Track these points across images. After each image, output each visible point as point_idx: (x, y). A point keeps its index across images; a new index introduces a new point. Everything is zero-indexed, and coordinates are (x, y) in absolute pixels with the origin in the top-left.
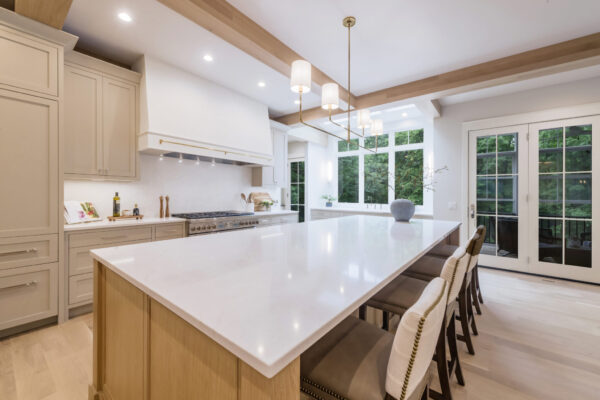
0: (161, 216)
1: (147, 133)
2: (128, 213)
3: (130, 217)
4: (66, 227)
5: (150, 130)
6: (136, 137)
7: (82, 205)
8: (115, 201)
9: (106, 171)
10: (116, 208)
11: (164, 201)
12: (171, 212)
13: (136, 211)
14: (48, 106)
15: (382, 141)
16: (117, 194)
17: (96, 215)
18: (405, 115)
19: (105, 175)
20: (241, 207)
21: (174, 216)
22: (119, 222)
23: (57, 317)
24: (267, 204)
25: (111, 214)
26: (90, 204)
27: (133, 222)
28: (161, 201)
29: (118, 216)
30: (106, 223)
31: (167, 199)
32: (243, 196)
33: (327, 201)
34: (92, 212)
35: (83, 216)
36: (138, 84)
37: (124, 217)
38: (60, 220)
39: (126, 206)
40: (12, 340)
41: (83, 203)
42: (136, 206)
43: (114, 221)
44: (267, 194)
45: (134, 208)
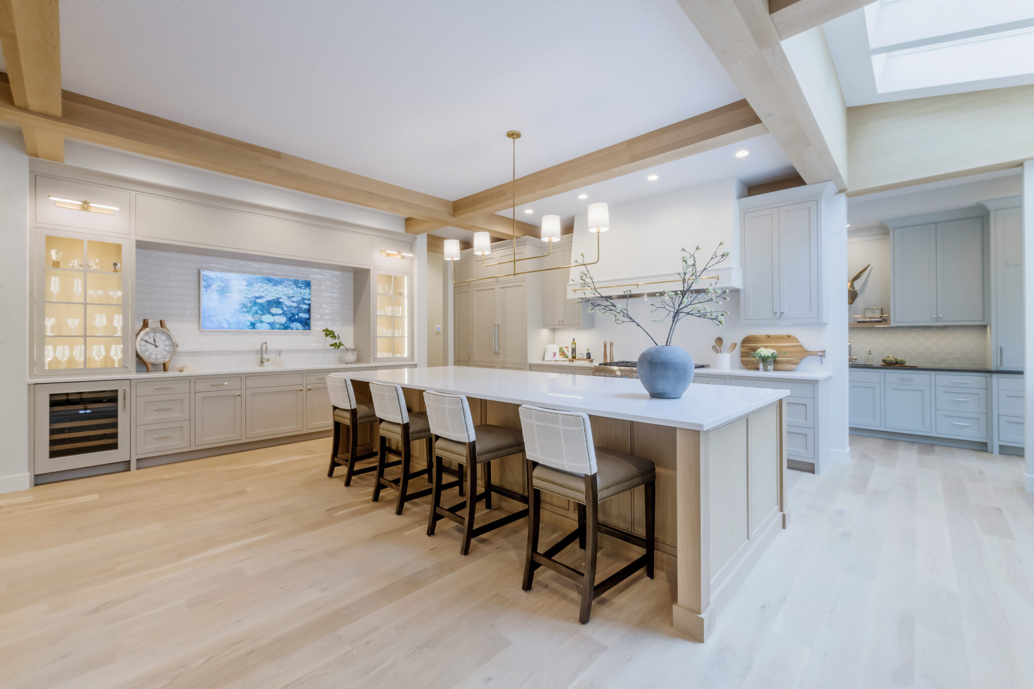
2: (582, 357)
3: (584, 360)
7: (560, 348)
8: (572, 345)
9: (562, 321)
10: (574, 350)
11: (608, 346)
13: (589, 356)
16: (574, 340)
17: (566, 356)
22: (576, 363)
24: (762, 358)
25: (571, 356)
27: (586, 363)
28: (605, 346)
29: (576, 358)
30: (568, 363)
31: (611, 344)
32: (719, 340)
34: (564, 354)
35: (555, 356)
37: (580, 359)
39: (581, 351)
42: (588, 350)
43: (572, 361)
44: (789, 336)
45: (587, 352)
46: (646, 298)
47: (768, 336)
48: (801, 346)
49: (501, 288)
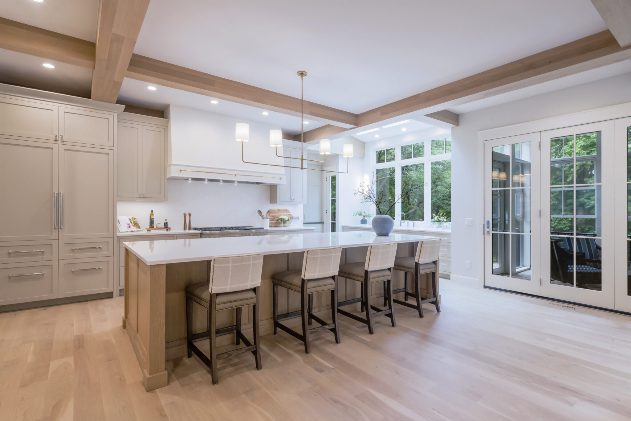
0: (185, 229)
1: (171, 165)
2: (159, 226)
3: (162, 229)
4: (118, 234)
5: (173, 163)
6: (165, 168)
7: (130, 219)
8: (151, 217)
9: (144, 195)
10: (152, 222)
11: (187, 217)
12: (193, 226)
13: (166, 224)
14: (108, 154)
15: (418, 151)
16: (152, 211)
17: (139, 227)
18: (404, 130)
19: (144, 197)
20: (257, 223)
21: (195, 229)
22: (153, 232)
23: (112, 293)
24: (283, 221)
25: (148, 227)
26: (135, 219)
27: (164, 232)
28: (185, 217)
29: (153, 227)
30: (145, 232)
31: (190, 215)
32: (260, 212)
33: (361, 218)
34: (136, 224)
35: (130, 227)
36: (166, 127)
37: (157, 228)
38: (115, 228)
39: (159, 221)
40: (89, 302)
41: (131, 217)
42: (166, 220)
43: (150, 231)
44: (286, 210)
45: (165, 221)
46: (221, 183)
47: (279, 210)
48: (291, 214)
49: (65, 150)
